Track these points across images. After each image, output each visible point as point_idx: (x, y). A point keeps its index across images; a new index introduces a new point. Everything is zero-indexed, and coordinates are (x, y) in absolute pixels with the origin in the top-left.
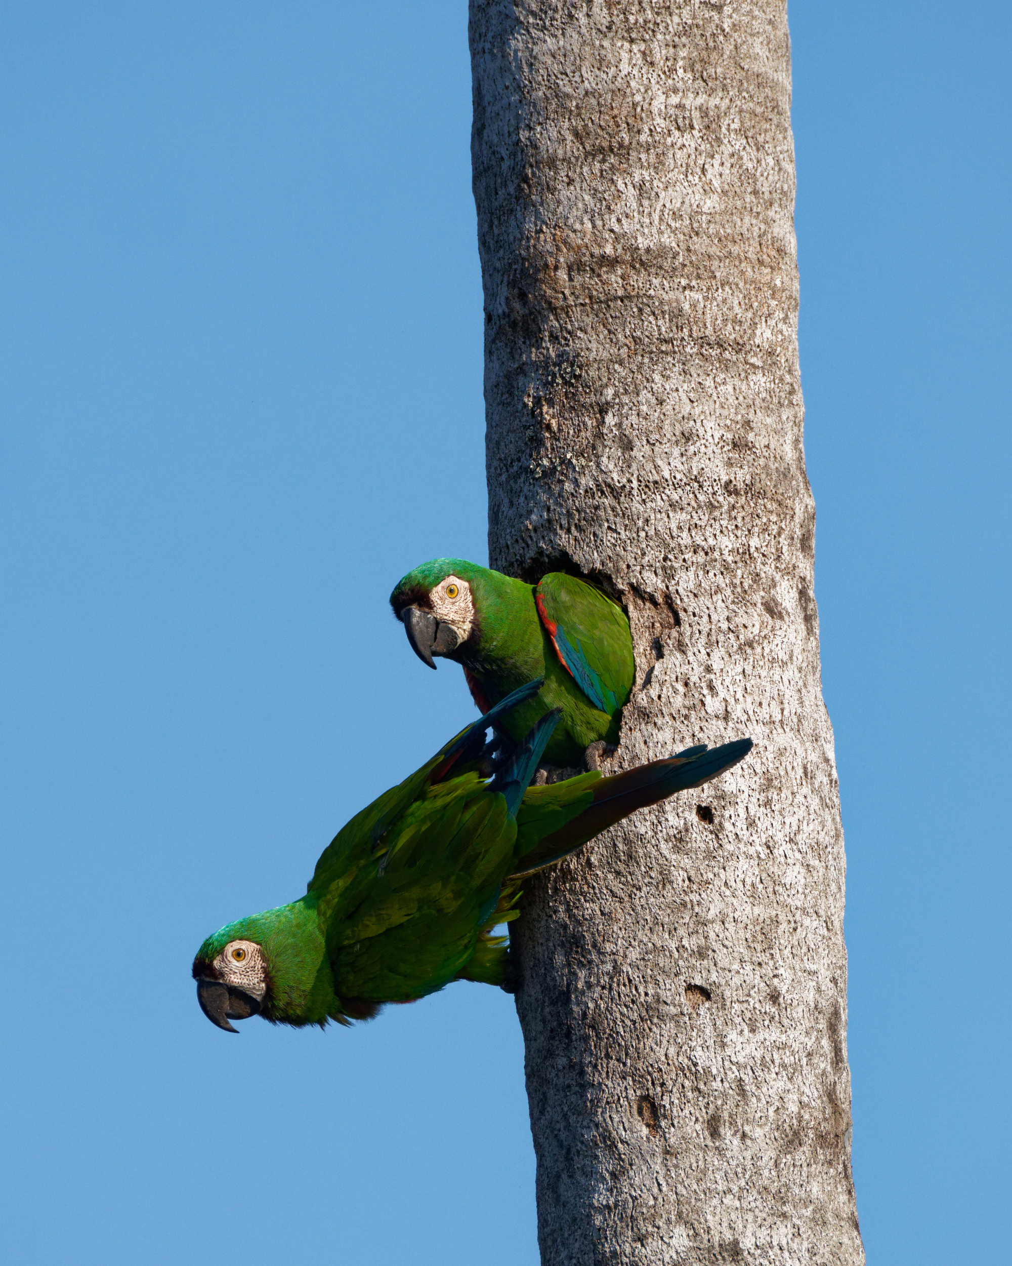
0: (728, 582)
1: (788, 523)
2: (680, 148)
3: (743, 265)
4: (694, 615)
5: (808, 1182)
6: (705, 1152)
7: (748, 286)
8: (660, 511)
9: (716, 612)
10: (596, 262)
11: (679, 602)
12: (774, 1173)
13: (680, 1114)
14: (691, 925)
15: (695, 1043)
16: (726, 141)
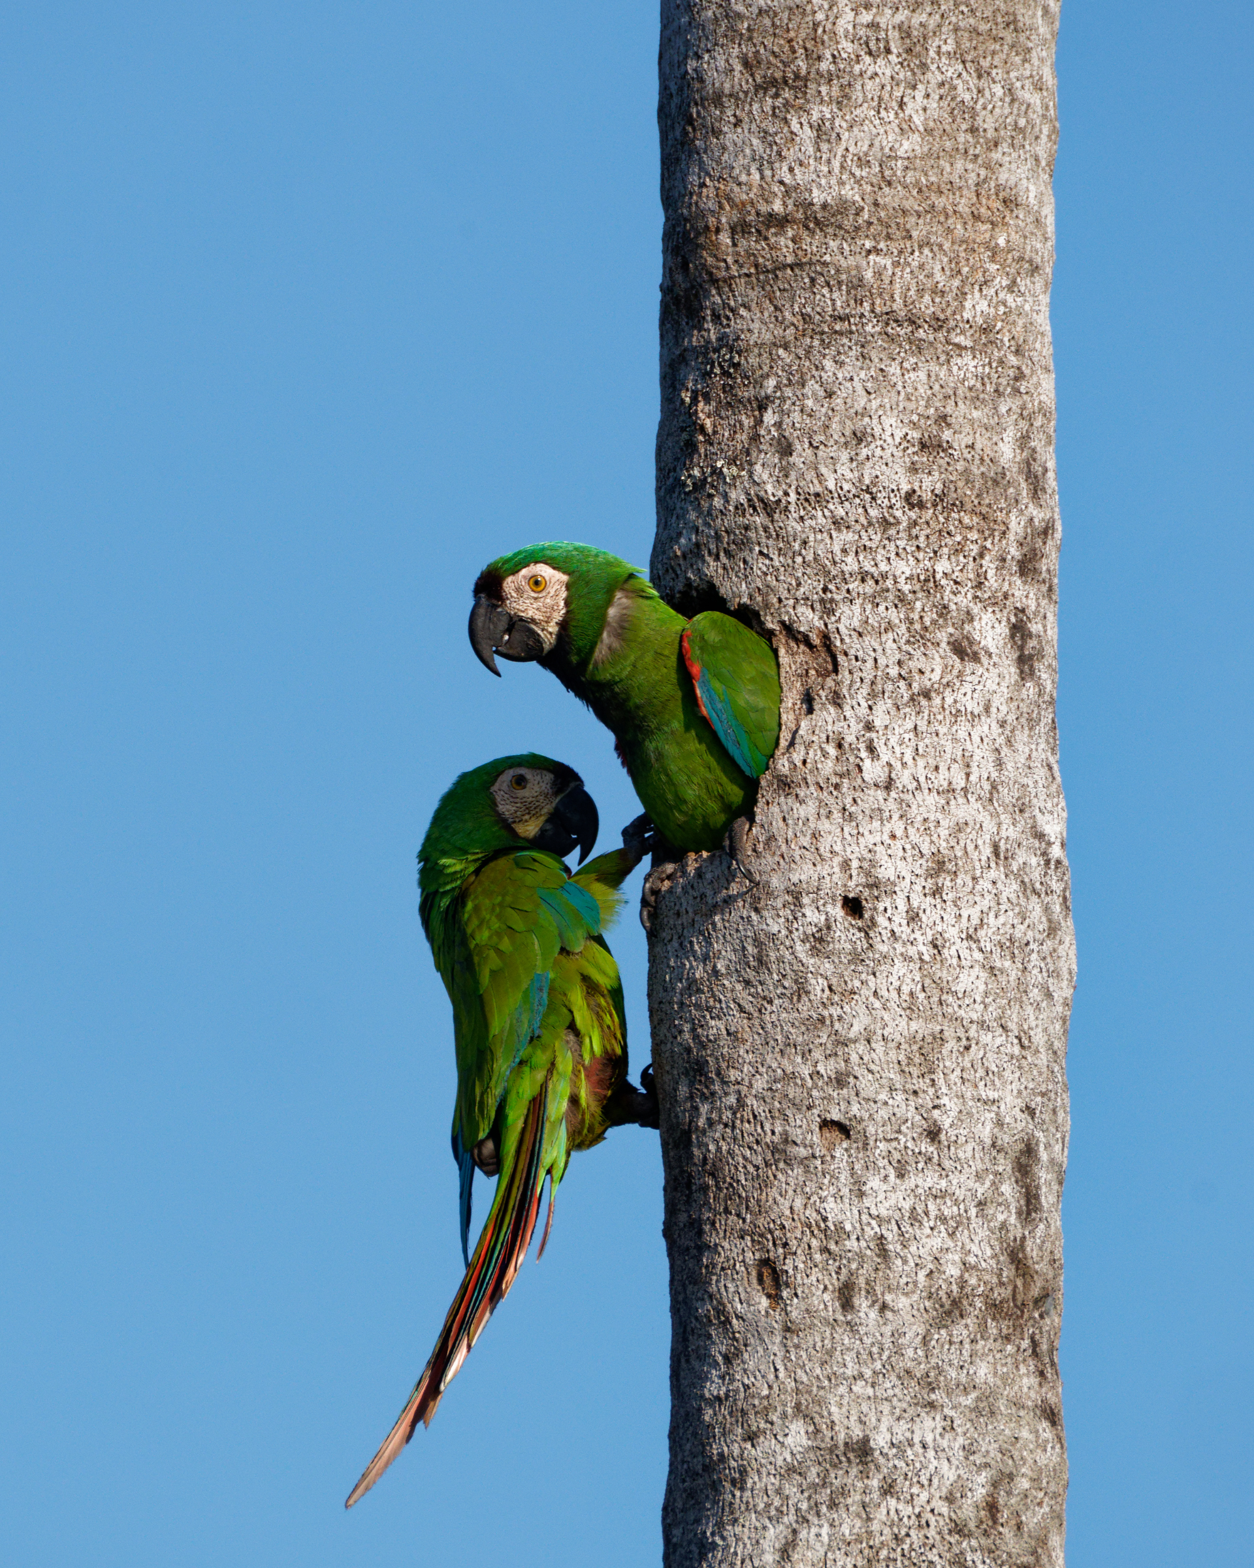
0: (902, 616)
1: (996, 541)
2: (871, 78)
3: (950, 221)
4: (857, 659)
5: (971, 1363)
6: (833, 1328)
7: (956, 247)
8: (820, 531)
9: (884, 654)
10: (763, 222)
11: (838, 643)
12: (920, 1352)
13: (806, 1281)
14: (829, 1046)
15: (826, 1193)
16: (933, 67)
